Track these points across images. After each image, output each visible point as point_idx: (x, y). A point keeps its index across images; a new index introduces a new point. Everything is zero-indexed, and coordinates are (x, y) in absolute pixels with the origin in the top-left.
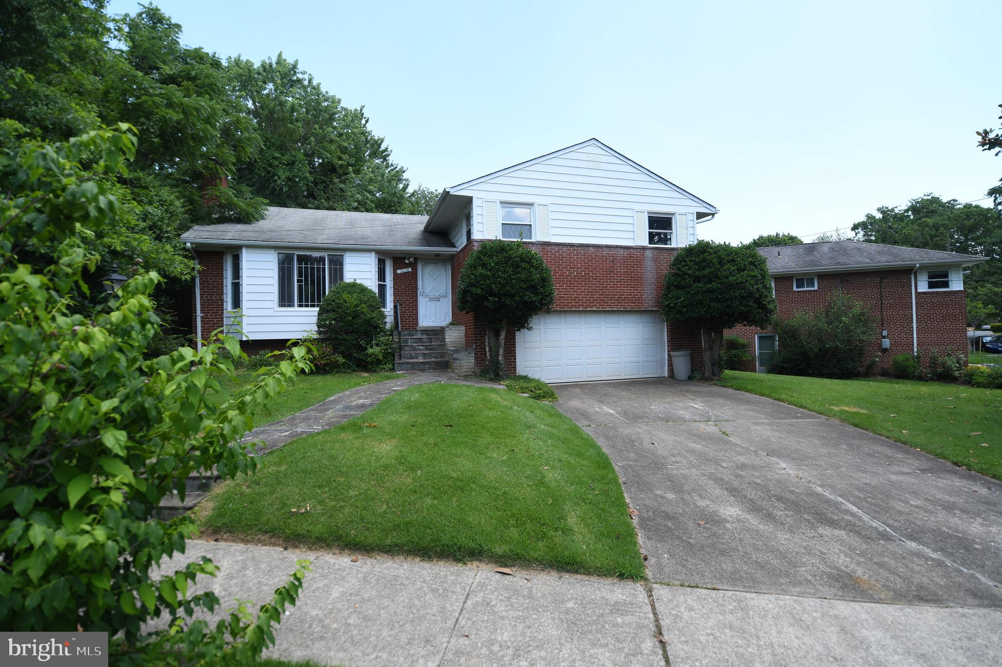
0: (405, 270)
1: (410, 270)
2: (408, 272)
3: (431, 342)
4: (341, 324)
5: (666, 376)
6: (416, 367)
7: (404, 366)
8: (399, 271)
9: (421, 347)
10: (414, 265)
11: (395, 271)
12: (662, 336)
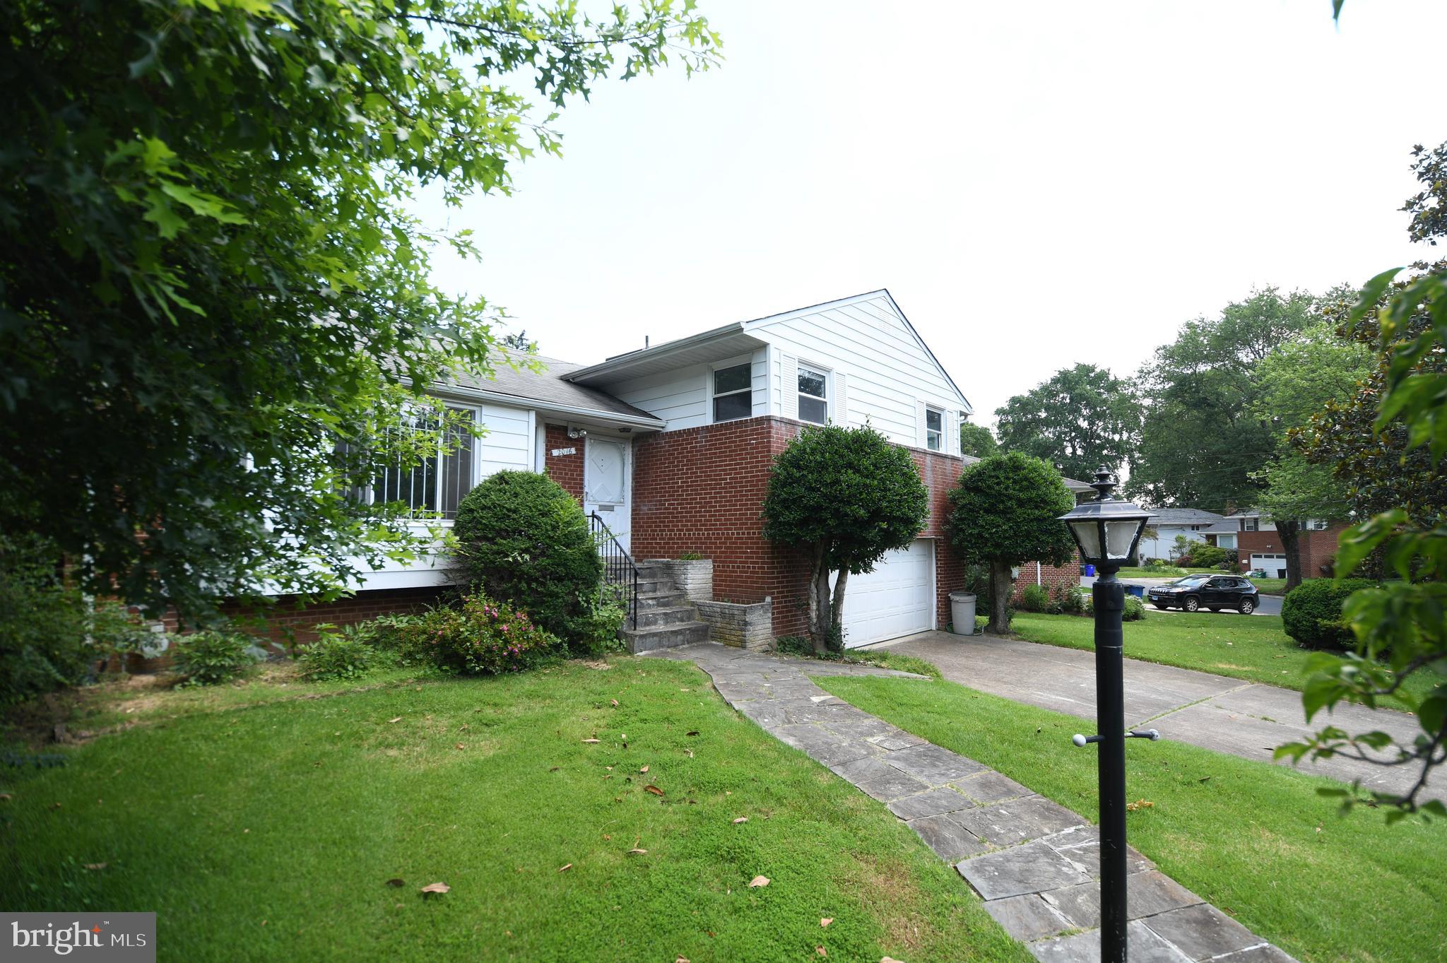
0: (566, 451)
1: (573, 451)
2: (569, 456)
3: (655, 591)
4: (544, 561)
5: (934, 628)
6: (665, 642)
7: (649, 641)
8: (555, 453)
9: (650, 602)
10: (580, 444)
11: (548, 450)
12: (930, 574)
